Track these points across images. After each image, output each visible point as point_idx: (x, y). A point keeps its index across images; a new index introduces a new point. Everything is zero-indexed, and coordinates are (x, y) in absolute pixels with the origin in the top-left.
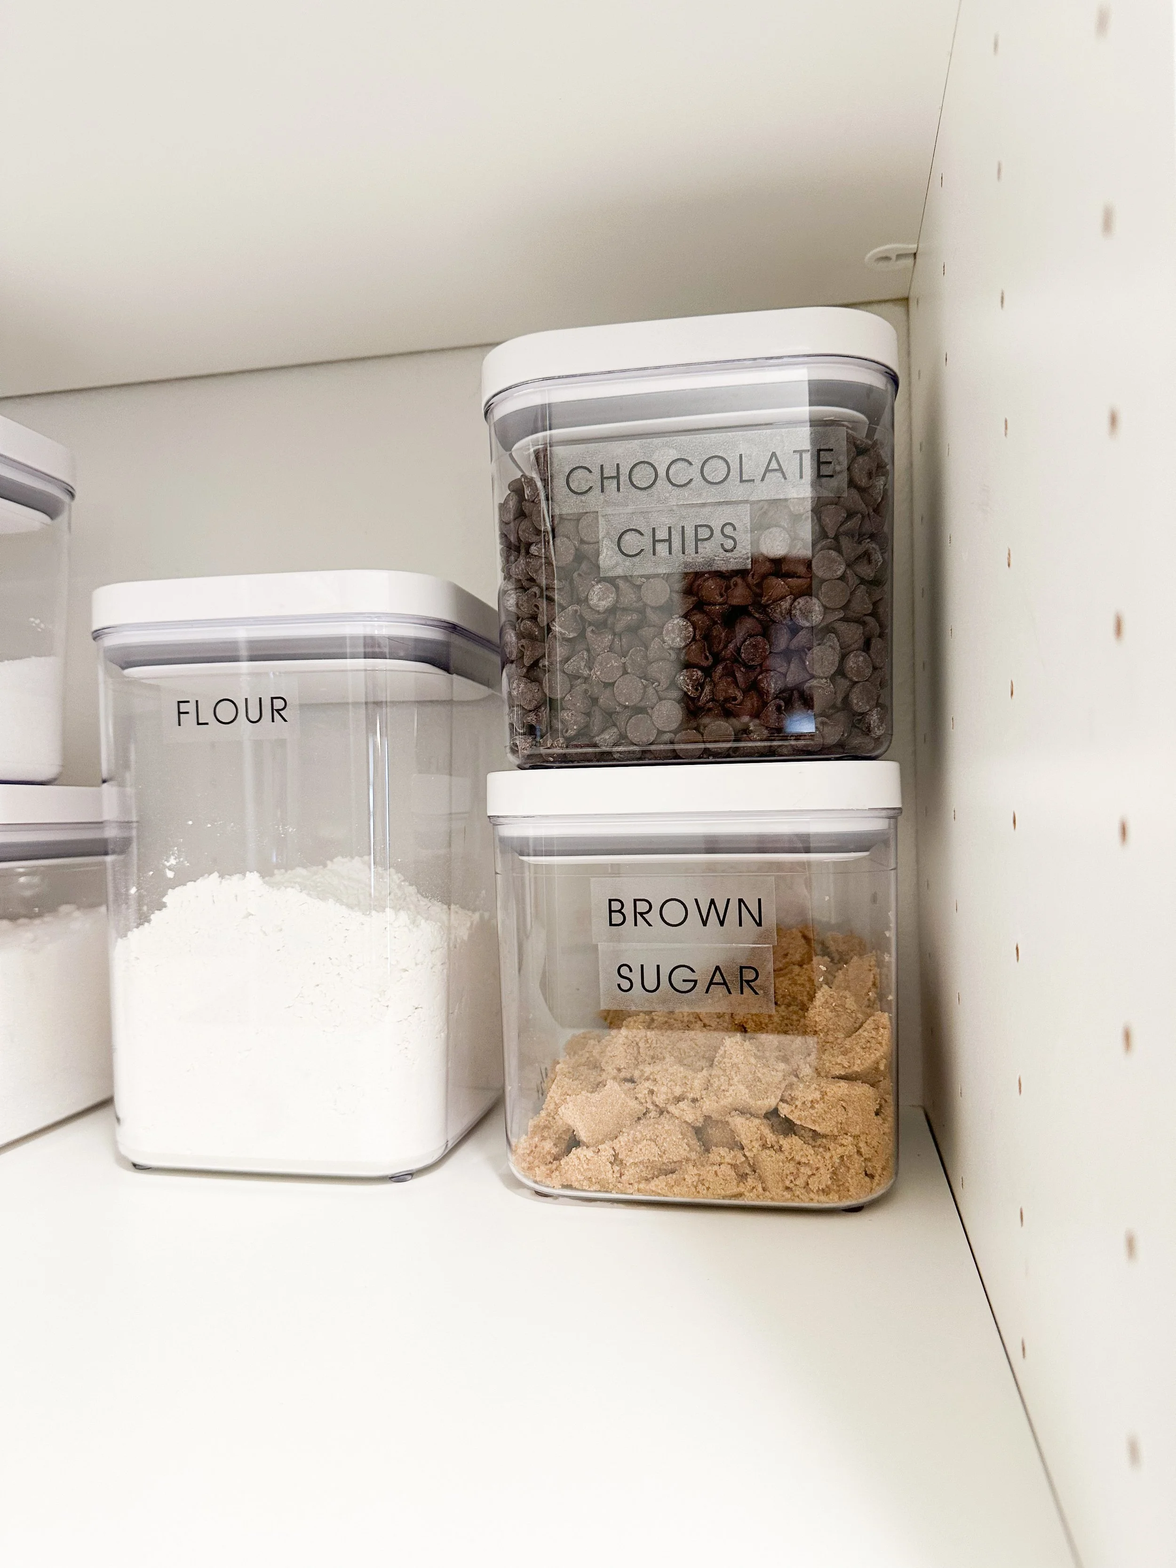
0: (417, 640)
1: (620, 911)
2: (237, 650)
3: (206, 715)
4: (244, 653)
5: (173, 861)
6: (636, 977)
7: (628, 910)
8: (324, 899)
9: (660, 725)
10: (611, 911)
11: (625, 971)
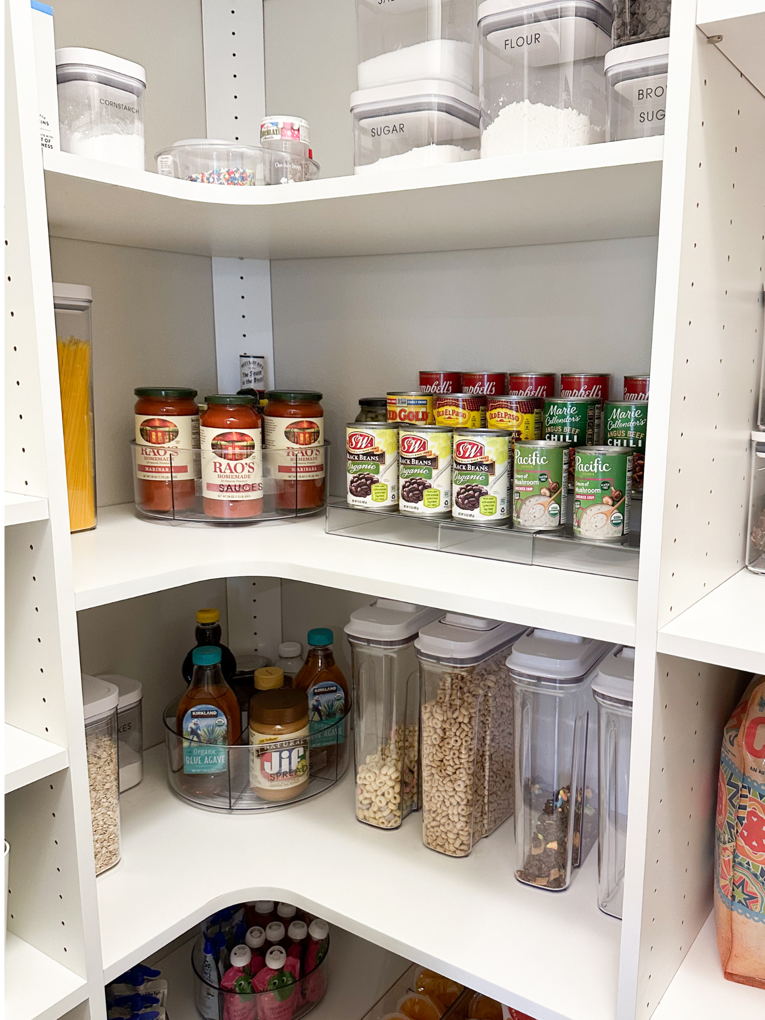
0: (588, 8)
1: (642, 94)
2: (523, 20)
3: (514, 44)
4: (526, 21)
5: (502, 99)
6: (645, 117)
7: (645, 93)
8: (549, 106)
9: (660, 26)
10: (639, 94)
11: (642, 115)
